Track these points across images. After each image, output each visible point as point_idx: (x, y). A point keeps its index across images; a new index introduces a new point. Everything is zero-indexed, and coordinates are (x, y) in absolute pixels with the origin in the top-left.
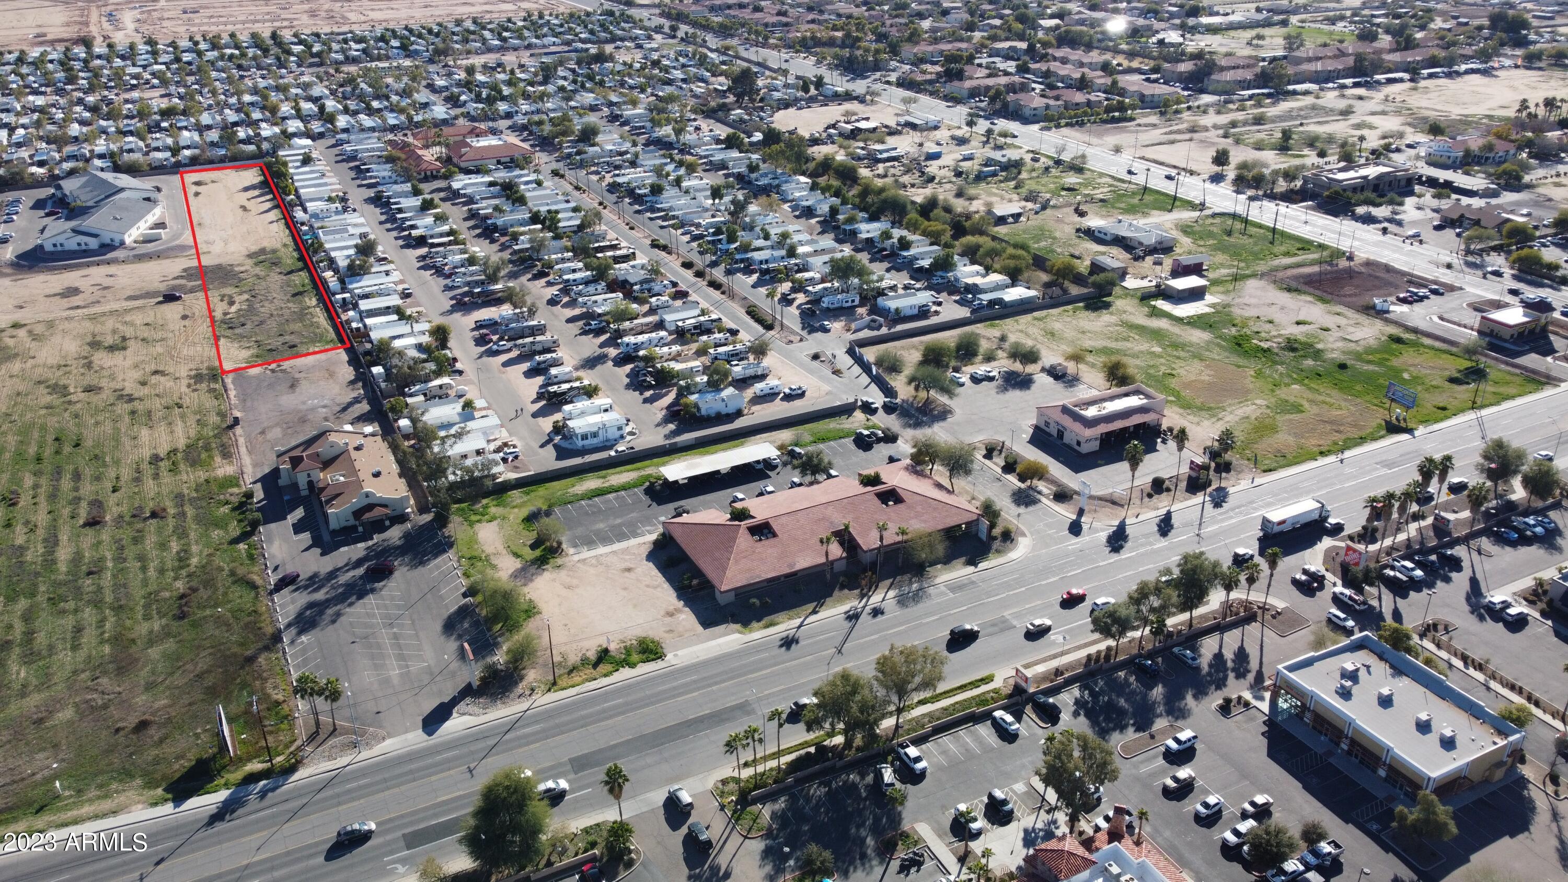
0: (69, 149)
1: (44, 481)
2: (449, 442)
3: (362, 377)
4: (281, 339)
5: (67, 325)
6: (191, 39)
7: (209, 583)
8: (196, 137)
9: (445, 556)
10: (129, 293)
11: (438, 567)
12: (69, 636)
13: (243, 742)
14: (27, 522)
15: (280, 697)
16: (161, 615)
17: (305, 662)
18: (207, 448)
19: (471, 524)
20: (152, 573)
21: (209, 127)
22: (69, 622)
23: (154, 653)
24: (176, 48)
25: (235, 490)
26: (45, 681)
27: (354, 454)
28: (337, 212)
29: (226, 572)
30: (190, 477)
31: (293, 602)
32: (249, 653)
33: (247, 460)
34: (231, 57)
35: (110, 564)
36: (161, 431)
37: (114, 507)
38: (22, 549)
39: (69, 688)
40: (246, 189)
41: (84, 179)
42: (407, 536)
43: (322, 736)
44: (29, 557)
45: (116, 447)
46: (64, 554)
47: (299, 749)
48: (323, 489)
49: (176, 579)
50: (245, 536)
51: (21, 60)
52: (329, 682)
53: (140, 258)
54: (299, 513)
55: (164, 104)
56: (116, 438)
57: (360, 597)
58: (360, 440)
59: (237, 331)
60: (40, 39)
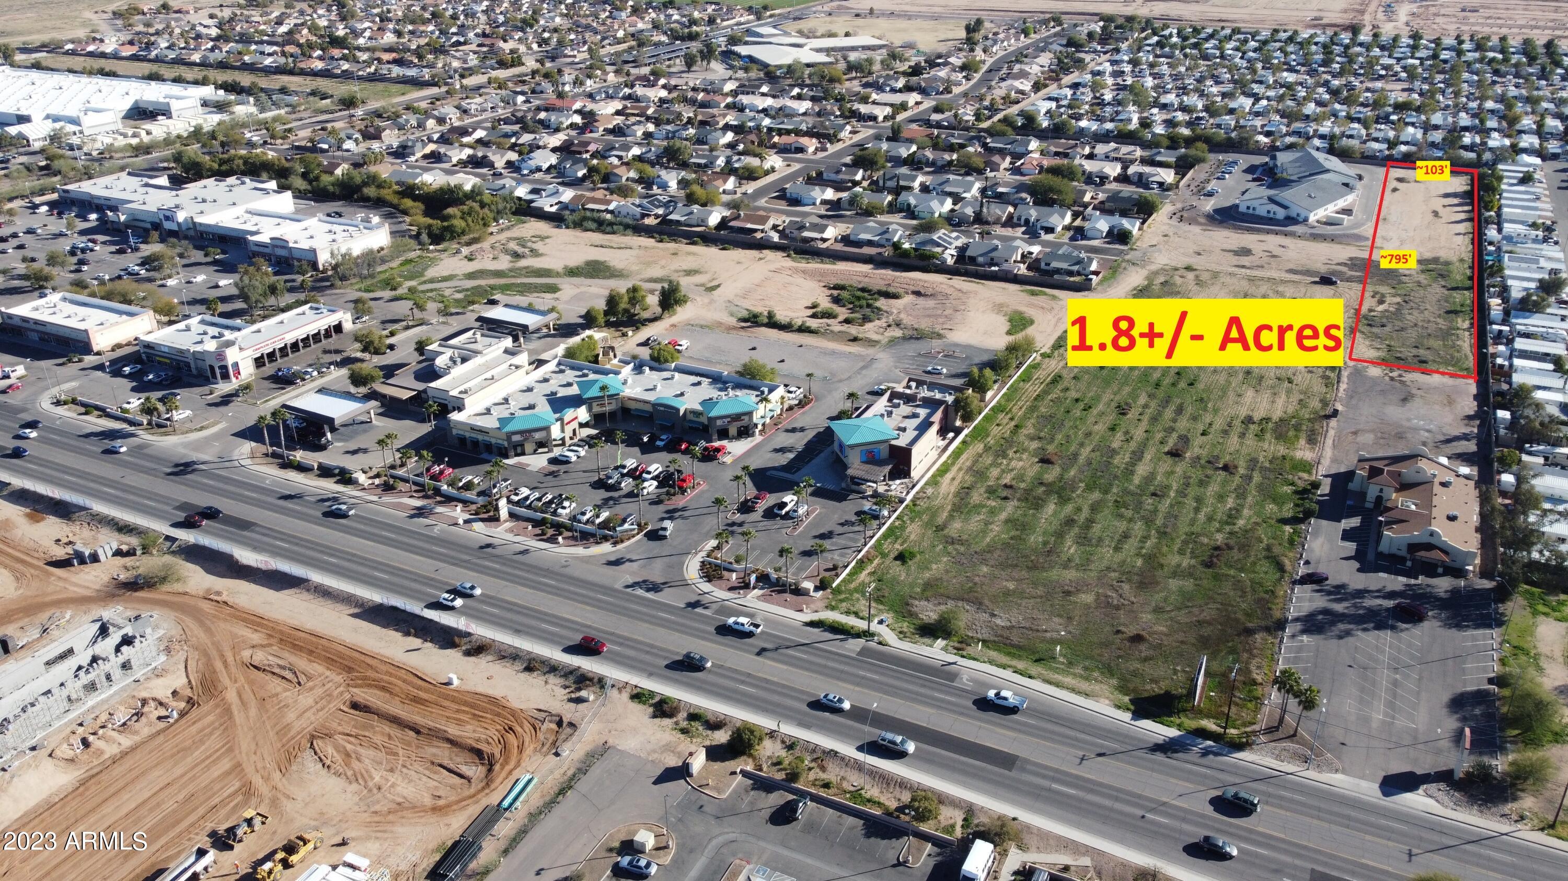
0: (1297, 125)
1: (1153, 404)
2: (1551, 517)
3: (1484, 416)
4: (1415, 351)
5: (1228, 280)
6: (1457, 37)
7: (1244, 548)
8: (1419, 134)
9: (1488, 631)
10: (1292, 266)
11: (1474, 639)
12: (1117, 537)
13: (1210, 698)
14: (1127, 433)
15: (1259, 679)
16: (1193, 555)
17: (1296, 660)
18: (1297, 428)
19: (1535, 613)
20: (1202, 516)
21: (1436, 127)
22: (1122, 526)
23: (1174, 584)
24: (1438, 45)
25: (1305, 476)
26: (1084, 566)
27: (1437, 488)
28: (1535, 241)
29: (1262, 545)
30: (1271, 448)
31: (1311, 600)
32: (1250, 625)
33: (1328, 453)
34: (1493, 60)
35: (1172, 494)
36: (1266, 396)
37: (1198, 448)
38: (1114, 452)
39: (1099, 579)
40: (1447, 196)
41: (1298, 155)
42: (1455, 592)
43: (1280, 734)
44: (1116, 461)
45: (1221, 398)
46: (1142, 470)
47: (1254, 733)
48: (1391, 509)
49: (1218, 531)
50: (1294, 521)
51: (1291, 39)
52: (1310, 689)
53: (1315, 237)
54: (1354, 522)
55: (1402, 97)
56: (1224, 391)
57: (1379, 626)
58: (1448, 478)
59: (1375, 330)
60: (1315, 22)
